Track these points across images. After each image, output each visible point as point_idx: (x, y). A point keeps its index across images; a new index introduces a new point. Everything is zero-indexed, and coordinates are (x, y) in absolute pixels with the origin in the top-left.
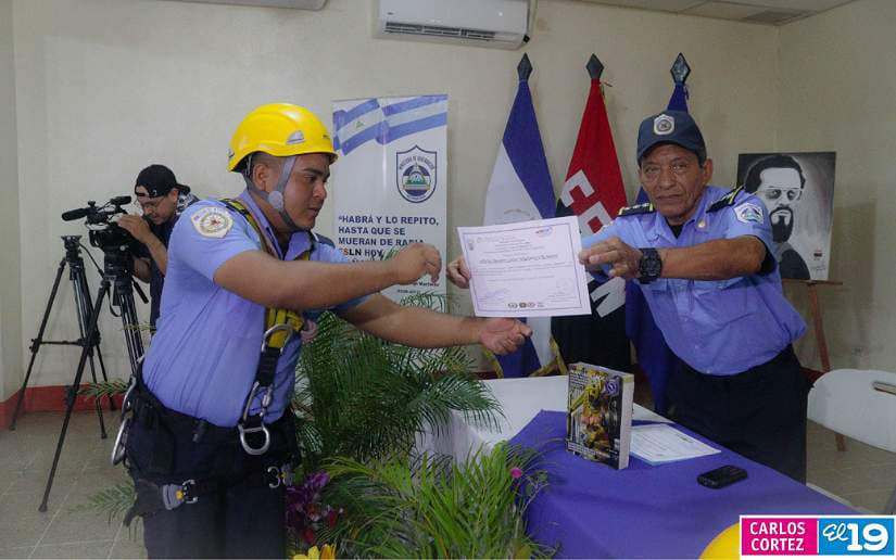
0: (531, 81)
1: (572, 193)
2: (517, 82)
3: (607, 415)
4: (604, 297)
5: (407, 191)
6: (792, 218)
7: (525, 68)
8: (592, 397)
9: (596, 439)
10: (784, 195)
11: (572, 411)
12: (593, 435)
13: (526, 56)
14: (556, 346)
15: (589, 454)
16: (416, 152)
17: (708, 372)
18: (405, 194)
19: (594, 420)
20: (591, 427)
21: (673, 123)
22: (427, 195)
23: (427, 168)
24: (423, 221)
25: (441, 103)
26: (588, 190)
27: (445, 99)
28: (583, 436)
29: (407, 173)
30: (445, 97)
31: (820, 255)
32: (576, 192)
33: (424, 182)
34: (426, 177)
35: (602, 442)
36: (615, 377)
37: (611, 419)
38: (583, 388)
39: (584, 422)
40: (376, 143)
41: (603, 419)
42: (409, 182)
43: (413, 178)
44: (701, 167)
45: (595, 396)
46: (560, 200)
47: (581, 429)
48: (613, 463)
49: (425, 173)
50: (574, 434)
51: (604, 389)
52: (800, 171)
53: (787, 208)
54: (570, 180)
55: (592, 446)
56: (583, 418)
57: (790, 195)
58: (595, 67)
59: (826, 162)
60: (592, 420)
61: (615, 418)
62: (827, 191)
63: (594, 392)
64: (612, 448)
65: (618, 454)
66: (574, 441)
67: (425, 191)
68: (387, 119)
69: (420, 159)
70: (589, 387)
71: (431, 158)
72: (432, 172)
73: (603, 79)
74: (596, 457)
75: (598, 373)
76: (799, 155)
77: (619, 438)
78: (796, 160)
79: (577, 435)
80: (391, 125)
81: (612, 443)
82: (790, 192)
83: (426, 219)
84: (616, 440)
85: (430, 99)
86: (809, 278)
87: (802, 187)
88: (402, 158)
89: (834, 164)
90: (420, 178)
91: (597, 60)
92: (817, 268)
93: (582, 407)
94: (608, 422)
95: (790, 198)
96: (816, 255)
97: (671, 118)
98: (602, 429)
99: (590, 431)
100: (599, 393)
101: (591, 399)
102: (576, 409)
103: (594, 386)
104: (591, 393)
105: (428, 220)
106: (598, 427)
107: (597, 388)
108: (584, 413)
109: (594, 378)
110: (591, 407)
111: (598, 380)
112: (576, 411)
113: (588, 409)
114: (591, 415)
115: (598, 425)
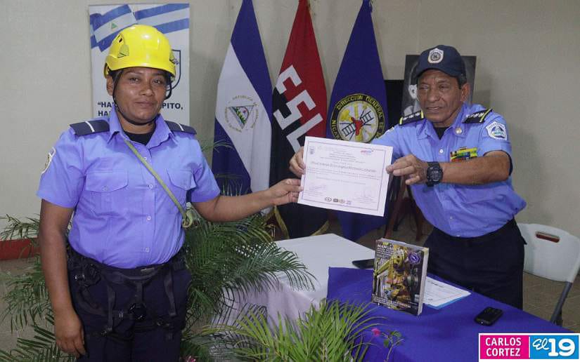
1: (284, 83)
3: (409, 278)
8: (396, 264)
9: (398, 295)
11: (378, 274)
12: (396, 292)
15: (391, 305)
19: (398, 280)
20: (394, 286)
21: (442, 55)
22: (173, 84)
24: (169, 106)
26: (297, 81)
28: (387, 292)
32: (288, 82)
35: (404, 296)
36: (418, 251)
37: (413, 280)
38: (388, 258)
39: (388, 283)
41: (406, 280)
44: (460, 88)
45: (399, 264)
46: (276, 89)
47: (385, 287)
48: (413, 311)
50: (379, 291)
51: (407, 260)
54: (283, 74)
55: (394, 299)
56: (387, 279)
60: (395, 281)
61: (416, 280)
63: (398, 261)
64: (413, 301)
65: (418, 306)
66: (379, 295)
70: (394, 257)
71: (176, 55)
72: (176, 67)
74: (398, 307)
75: (402, 248)
77: (419, 294)
79: (382, 291)
81: (413, 298)
83: (172, 104)
84: (416, 296)
93: (386, 273)
94: (410, 283)
97: (442, 52)
98: (404, 287)
99: (394, 289)
100: (403, 262)
101: (395, 266)
102: (381, 272)
103: (398, 257)
104: (395, 262)
105: (174, 106)
106: (400, 286)
107: (401, 259)
108: (389, 276)
109: (399, 251)
110: (395, 272)
111: (402, 252)
112: (382, 274)
113: (392, 273)
114: (395, 278)
115: (401, 284)
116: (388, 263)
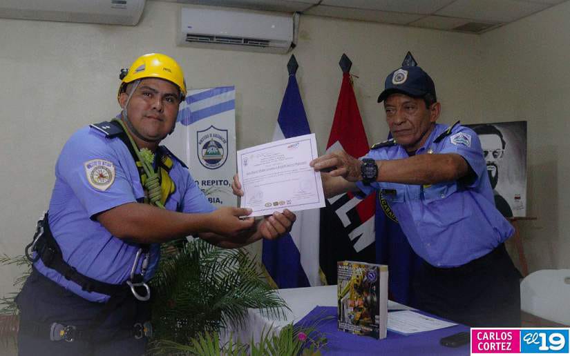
0: (297, 76)
2: (287, 76)
3: (369, 298)
4: (359, 237)
5: (206, 160)
6: (497, 171)
7: (293, 66)
8: (356, 285)
9: (360, 318)
10: (490, 154)
11: (341, 298)
12: (358, 315)
13: (293, 56)
14: (324, 276)
15: (356, 330)
16: (212, 131)
17: (439, 265)
18: (204, 163)
19: (359, 302)
20: (356, 309)
21: (406, 75)
22: (221, 162)
23: (221, 143)
24: (219, 183)
25: (229, 93)
27: (233, 89)
28: (350, 317)
29: (206, 146)
30: (232, 88)
31: (519, 198)
33: (219, 153)
34: (220, 150)
35: (366, 319)
36: (374, 267)
37: (372, 300)
38: (349, 279)
39: (351, 306)
40: (181, 124)
41: (366, 301)
42: (207, 153)
43: (210, 150)
45: (359, 284)
47: (349, 311)
48: (375, 334)
49: (219, 146)
50: (344, 315)
51: (366, 278)
52: (501, 136)
53: (493, 164)
54: (330, 148)
55: (358, 323)
56: (350, 302)
57: (495, 154)
58: (346, 63)
59: (519, 128)
60: (357, 304)
61: (375, 299)
62: (522, 150)
63: (358, 281)
64: (374, 323)
65: (378, 327)
66: (344, 321)
67: (220, 160)
68: (189, 106)
69: (215, 136)
70: (354, 277)
71: (223, 134)
72: (224, 146)
73: (351, 72)
74: (362, 332)
75: (360, 266)
76: (499, 124)
77: (379, 314)
78: (498, 128)
79: (346, 316)
80: (192, 111)
81: (373, 319)
82: (495, 152)
83: (221, 181)
84: (376, 317)
85: (222, 90)
86: (512, 215)
87: (504, 148)
88: (201, 135)
89: (525, 130)
90: (215, 150)
91: (347, 57)
92: (518, 208)
93: (349, 294)
94: (370, 303)
95: (495, 156)
96: (516, 198)
98: (365, 309)
99: (356, 312)
100: (362, 281)
101: (356, 287)
102: (344, 296)
103: (358, 276)
104: (356, 282)
105: (222, 182)
106: (361, 308)
107: (360, 278)
108: (351, 298)
109: (358, 270)
110: (356, 293)
111: (360, 271)
112: (344, 298)
113: (353, 295)
114: (356, 299)
115: (362, 306)
116: (349, 285)
